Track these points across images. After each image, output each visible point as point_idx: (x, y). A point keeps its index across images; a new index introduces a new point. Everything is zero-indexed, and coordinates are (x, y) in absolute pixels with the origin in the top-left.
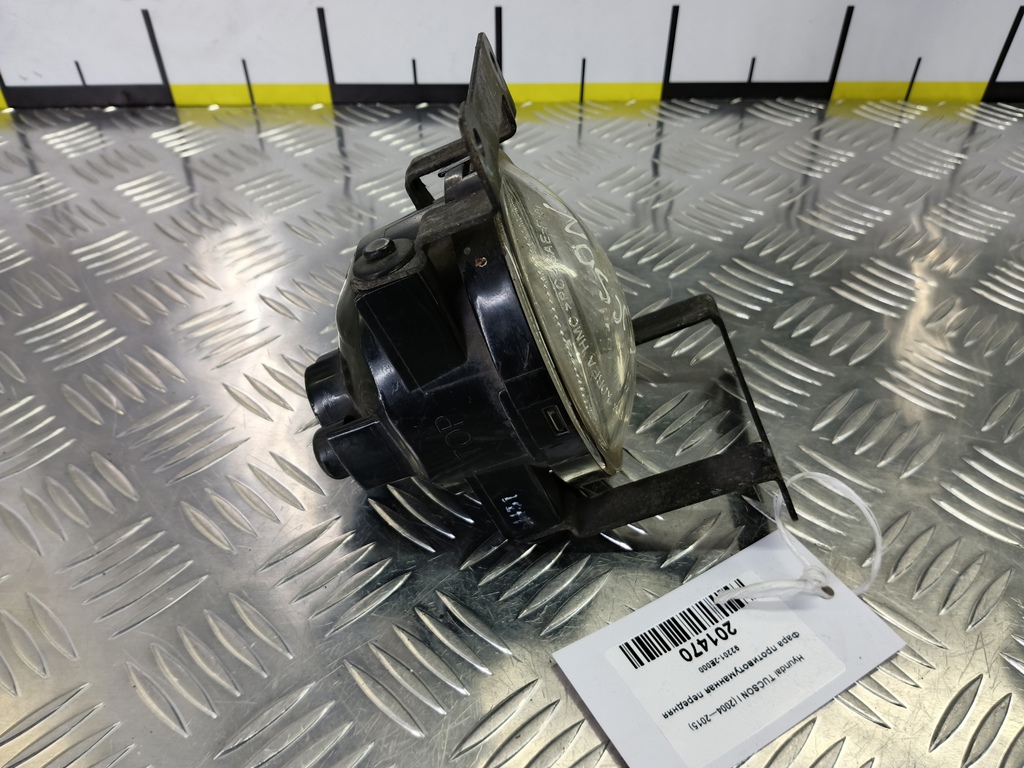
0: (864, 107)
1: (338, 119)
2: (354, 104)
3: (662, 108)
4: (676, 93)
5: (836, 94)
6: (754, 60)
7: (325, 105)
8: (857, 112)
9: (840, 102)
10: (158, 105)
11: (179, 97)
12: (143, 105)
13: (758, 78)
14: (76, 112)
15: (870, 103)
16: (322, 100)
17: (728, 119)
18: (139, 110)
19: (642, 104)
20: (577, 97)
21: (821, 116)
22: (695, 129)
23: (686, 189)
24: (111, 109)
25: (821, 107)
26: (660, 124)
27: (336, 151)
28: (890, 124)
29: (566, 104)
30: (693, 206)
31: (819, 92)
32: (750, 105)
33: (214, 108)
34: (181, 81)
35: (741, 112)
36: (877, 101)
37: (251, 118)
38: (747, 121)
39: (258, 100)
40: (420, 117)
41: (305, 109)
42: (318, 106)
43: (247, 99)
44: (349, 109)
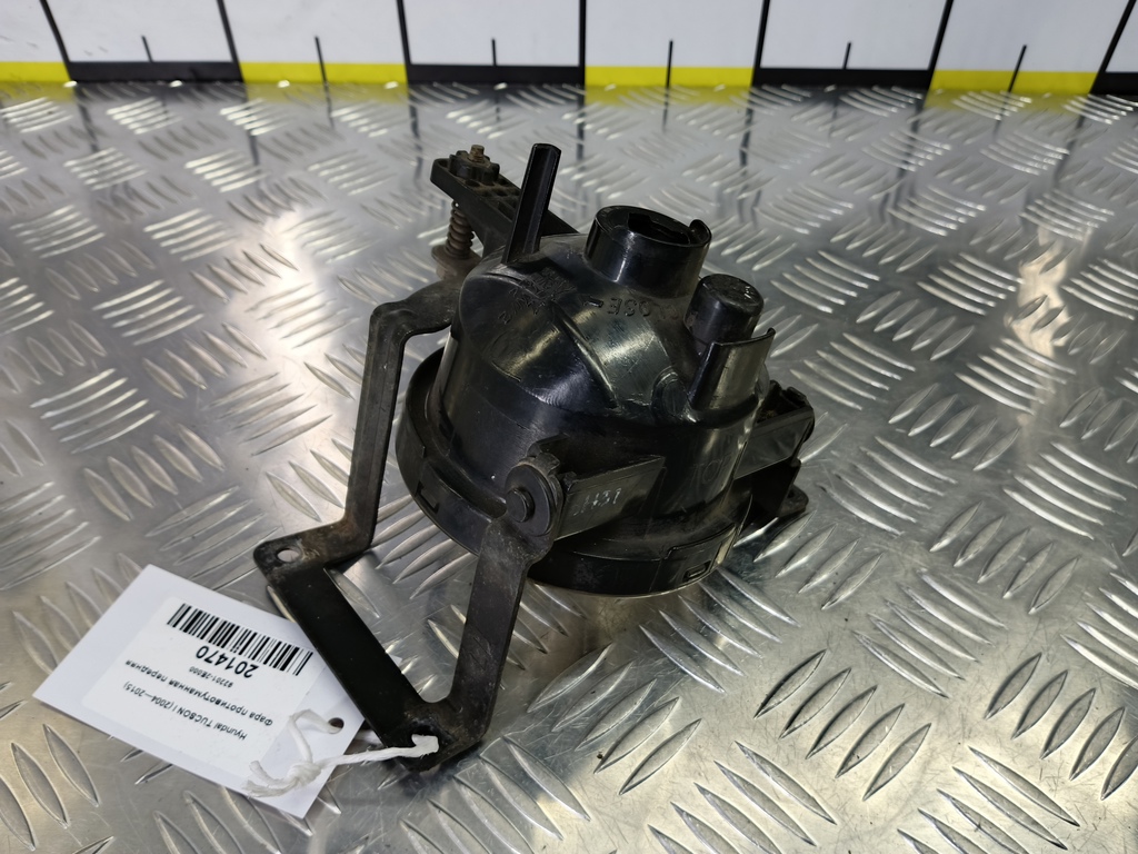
0: (964, 98)
1: (412, 98)
2: (429, 83)
3: (752, 94)
4: (767, 79)
5: (936, 83)
6: (849, 46)
7: (400, 84)
8: (957, 103)
9: (939, 92)
10: (226, 80)
11: (247, 73)
12: (210, 80)
13: (854, 64)
14: (140, 87)
15: (971, 94)
16: (397, 79)
17: (820, 108)
18: (206, 86)
19: (731, 90)
20: (663, 81)
21: (919, 106)
22: (786, 118)
23: (774, 180)
24: (177, 84)
25: (919, 97)
26: (750, 112)
27: (407, 130)
28: (990, 116)
29: (652, 88)
30: (780, 197)
31: (918, 81)
32: (845, 93)
33: (284, 84)
34: (252, 58)
35: (835, 100)
36: (979, 92)
37: (323, 94)
38: (841, 110)
39: (330, 76)
40: (498, 98)
41: (378, 87)
42: (392, 85)
43: (319, 77)
44: (424, 88)
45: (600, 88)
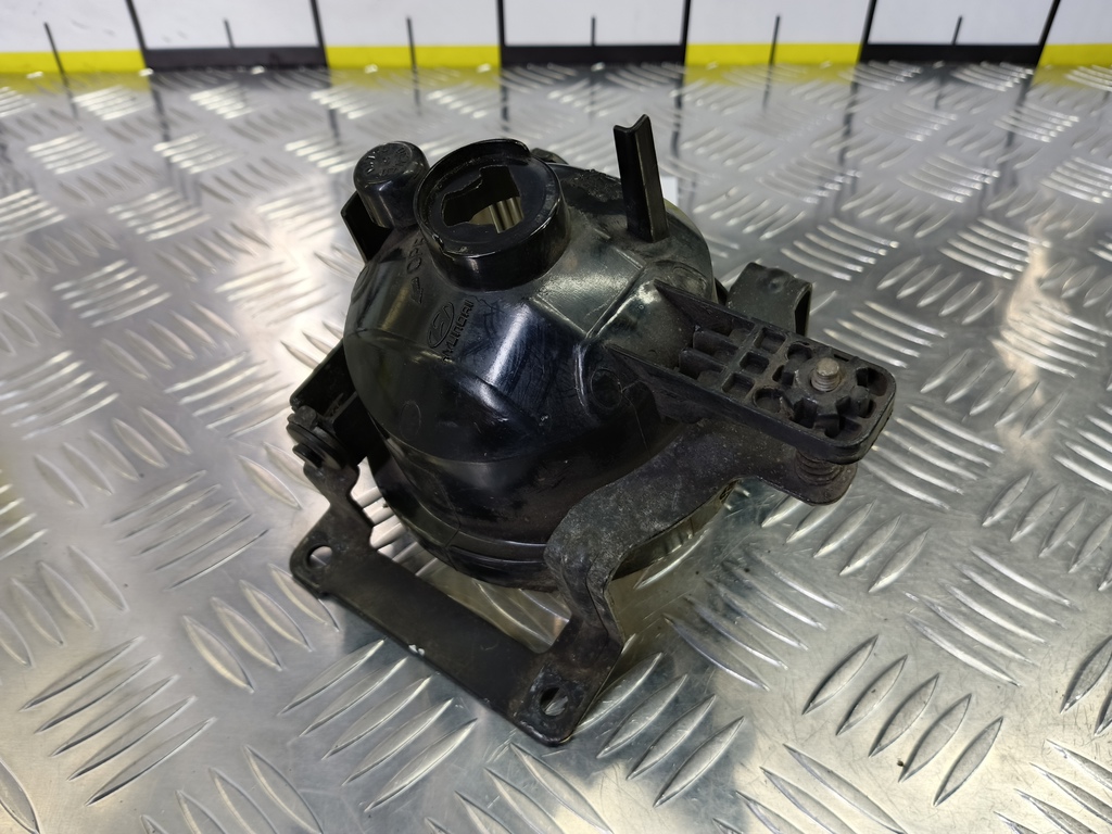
0: (1076, 72)
1: (504, 78)
2: (524, 65)
3: (859, 71)
4: (874, 54)
5: (1045, 59)
6: (960, 20)
7: (493, 68)
8: (1070, 77)
9: (1049, 67)
10: (311, 66)
11: (333, 57)
12: (293, 66)
13: (964, 39)
14: (220, 73)
15: (1082, 68)
16: (490, 60)
17: (931, 85)
18: (291, 72)
19: (838, 67)
20: (766, 57)
21: (1027, 84)
22: (893, 89)
24: (258, 70)
25: (1030, 72)
26: (855, 86)
27: (498, 112)
28: (1100, 86)
29: (755, 66)
31: (1028, 56)
32: (954, 69)
33: (372, 69)
34: (339, 41)
35: (944, 77)
36: (1090, 67)
37: (412, 76)
38: (949, 87)
39: (421, 59)
40: (595, 79)
41: (470, 71)
42: (485, 68)
43: (406, 60)
44: (519, 70)
45: (701, 68)
